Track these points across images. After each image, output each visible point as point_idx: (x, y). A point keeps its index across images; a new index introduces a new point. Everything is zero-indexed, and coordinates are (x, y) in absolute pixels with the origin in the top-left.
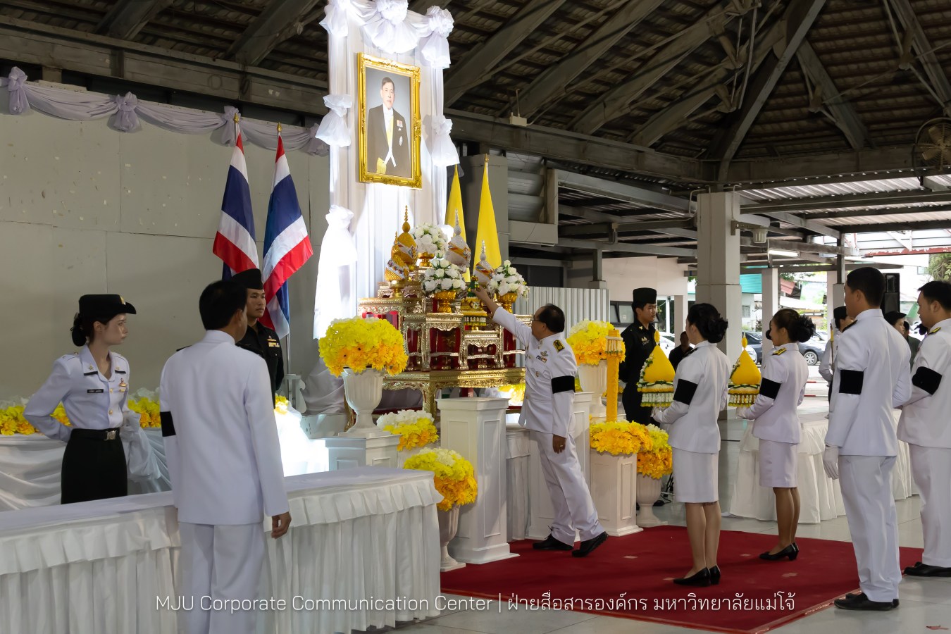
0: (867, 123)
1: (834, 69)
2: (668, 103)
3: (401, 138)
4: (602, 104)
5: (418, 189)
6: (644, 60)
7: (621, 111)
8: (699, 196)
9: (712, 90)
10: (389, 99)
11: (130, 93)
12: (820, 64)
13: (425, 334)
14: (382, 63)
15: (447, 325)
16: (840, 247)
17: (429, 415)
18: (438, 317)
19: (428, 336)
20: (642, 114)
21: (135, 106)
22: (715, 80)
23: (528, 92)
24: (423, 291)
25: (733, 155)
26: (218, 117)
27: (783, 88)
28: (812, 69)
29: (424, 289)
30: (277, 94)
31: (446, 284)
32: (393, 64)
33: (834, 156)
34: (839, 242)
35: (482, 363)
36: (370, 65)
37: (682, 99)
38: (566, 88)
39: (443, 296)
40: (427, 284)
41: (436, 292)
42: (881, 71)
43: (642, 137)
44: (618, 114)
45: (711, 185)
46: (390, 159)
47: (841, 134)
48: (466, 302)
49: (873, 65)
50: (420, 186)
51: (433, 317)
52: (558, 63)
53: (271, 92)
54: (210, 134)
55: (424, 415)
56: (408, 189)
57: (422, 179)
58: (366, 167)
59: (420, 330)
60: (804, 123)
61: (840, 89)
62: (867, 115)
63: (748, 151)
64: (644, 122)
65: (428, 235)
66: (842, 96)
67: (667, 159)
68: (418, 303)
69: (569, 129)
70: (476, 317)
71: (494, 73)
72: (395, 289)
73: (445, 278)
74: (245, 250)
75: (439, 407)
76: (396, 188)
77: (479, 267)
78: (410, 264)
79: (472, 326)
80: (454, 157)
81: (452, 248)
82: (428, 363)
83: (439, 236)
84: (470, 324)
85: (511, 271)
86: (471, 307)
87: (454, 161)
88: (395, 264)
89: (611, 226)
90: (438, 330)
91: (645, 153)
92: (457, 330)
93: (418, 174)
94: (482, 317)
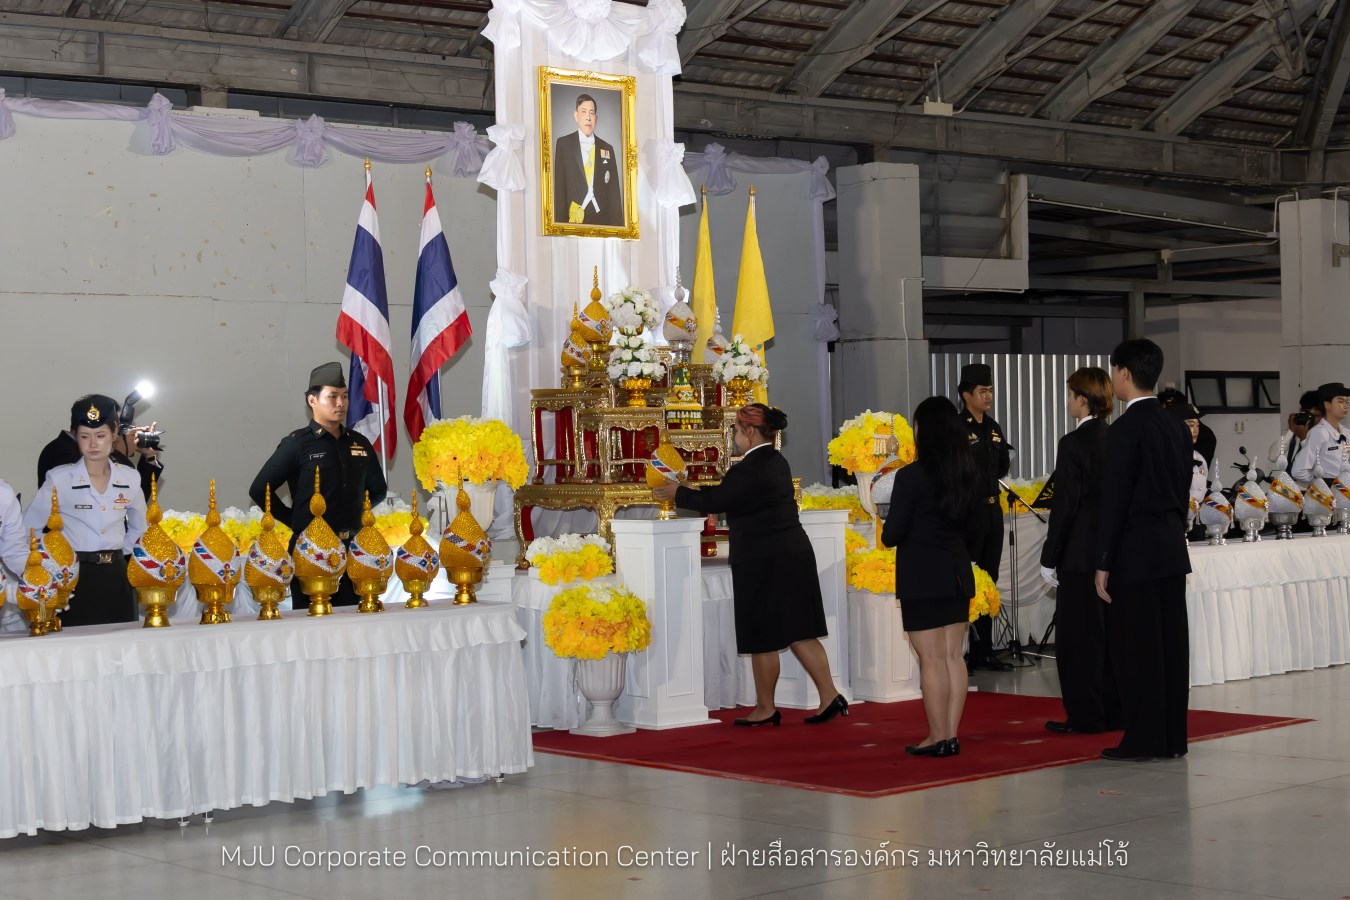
3: (608, 173)
4: (1084, 75)
5: (632, 240)
7: (1113, 84)
8: (1283, 205)
9: (1266, 45)
10: (587, 123)
11: (314, 115)
13: (602, 436)
15: (638, 423)
17: (603, 540)
18: (621, 413)
19: (609, 439)
20: (1165, 83)
21: (320, 133)
23: (953, 63)
25: (1326, 140)
26: (444, 137)
31: (634, 369)
32: (593, 75)
35: (703, 473)
36: (558, 81)
37: (1225, 58)
38: (1008, 56)
39: (632, 385)
43: (1167, 120)
44: (1107, 90)
45: (1299, 187)
46: (591, 202)
48: (673, 391)
50: (635, 236)
51: (613, 412)
52: (996, 18)
55: (598, 541)
56: (617, 241)
58: (552, 216)
59: (597, 431)
64: (1169, 96)
65: (629, 304)
67: (1216, 152)
69: (1036, 116)
70: (685, 411)
71: (881, 40)
72: (574, 377)
73: (632, 361)
74: (373, 332)
75: (612, 530)
76: (600, 240)
77: (710, 343)
78: (599, 343)
79: (681, 424)
80: (687, 195)
81: (671, 319)
82: (607, 474)
83: (645, 305)
84: (678, 421)
85: (742, 348)
86: (679, 398)
87: (689, 198)
88: (572, 345)
89: (1159, 255)
90: (624, 432)
91: (1174, 143)
92: (655, 429)
93: (635, 220)
94: (693, 411)
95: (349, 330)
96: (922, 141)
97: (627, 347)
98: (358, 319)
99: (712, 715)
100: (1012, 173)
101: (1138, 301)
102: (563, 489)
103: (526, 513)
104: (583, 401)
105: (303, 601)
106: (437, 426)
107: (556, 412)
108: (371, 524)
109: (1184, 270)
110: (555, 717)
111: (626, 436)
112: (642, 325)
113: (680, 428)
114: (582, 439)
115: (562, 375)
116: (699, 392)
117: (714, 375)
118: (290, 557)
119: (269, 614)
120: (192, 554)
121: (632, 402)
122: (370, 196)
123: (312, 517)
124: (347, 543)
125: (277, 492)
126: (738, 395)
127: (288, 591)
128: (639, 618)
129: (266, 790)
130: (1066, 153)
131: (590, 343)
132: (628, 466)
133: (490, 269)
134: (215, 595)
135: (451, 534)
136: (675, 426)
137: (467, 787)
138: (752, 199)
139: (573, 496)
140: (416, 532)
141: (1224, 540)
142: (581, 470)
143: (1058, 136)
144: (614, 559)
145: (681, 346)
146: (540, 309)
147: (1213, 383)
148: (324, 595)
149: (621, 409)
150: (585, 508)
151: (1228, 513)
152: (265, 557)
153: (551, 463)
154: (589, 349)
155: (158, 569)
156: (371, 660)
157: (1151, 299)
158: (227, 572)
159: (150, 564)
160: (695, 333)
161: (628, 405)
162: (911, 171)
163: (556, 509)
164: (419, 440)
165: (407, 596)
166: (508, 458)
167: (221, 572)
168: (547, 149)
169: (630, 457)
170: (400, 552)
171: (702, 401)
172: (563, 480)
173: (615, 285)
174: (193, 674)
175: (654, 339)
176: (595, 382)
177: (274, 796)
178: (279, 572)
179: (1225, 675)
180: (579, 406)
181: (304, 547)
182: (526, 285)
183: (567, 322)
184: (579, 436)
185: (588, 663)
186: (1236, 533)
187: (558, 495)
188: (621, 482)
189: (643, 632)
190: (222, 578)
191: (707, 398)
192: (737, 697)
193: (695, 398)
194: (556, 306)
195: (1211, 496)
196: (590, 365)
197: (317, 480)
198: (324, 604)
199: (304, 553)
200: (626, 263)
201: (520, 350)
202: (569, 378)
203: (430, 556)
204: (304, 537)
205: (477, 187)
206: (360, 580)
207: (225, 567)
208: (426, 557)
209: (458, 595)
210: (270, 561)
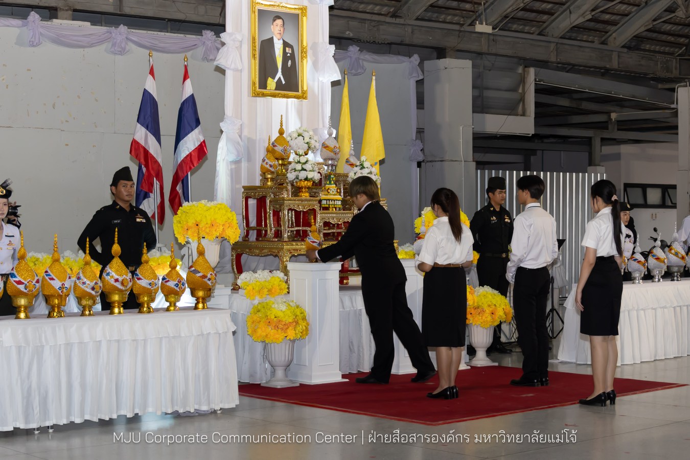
3: (290, 62)
4: (568, 11)
5: (304, 100)
7: (584, 17)
10: (279, 32)
11: (122, 25)
13: (283, 213)
14: (273, 5)
15: (305, 207)
17: (280, 275)
18: (295, 200)
19: (286, 215)
20: (614, 17)
21: (125, 36)
26: (197, 39)
32: (283, 5)
36: (262, 7)
39: (301, 184)
40: (289, 175)
43: (615, 38)
46: (280, 78)
48: (325, 188)
50: (305, 98)
51: (290, 200)
56: (295, 100)
58: (257, 85)
64: (616, 25)
65: (301, 138)
67: (643, 58)
68: (284, 190)
69: (540, 34)
70: (332, 200)
72: (267, 179)
73: (301, 170)
74: (152, 151)
75: (288, 268)
76: (285, 100)
77: (347, 161)
78: (283, 159)
79: (329, 207)
80: (335, 75)
81: (325, 146)
82: (286, 236)
83: (310, 138)
84: (328, 206)
85: (365, 165)
86: (329, 193)
87: (337, 77)
88: (267, 161)
89: (610, 116)
90: (295, 211)
91: (619, 52)
92: (314, 210)
93: (305, 89)
94: (337, 200)
95: (137, 150)
96: (474, 47)
97: (299, 162)
98: (142, 143)
99: (344, 376)
100: (526, 67)
101: (597, 142)
102: (260, 244)
103: (238, 257)
104: (273, 193)
105: (107, 306)
106: (187, 206)
107: (257, 199)
108: (147, 262)
109: (624, 125)
110: (251, 376)
111: (297, 214)
112: (308, 150)
113: (329, 210)
114: (272, 215)
115: (261, 178)
116: (340, 189)
118: (99, 280)
119: (87, 313)
120: (43, 277)
121: (300, 194)
122: (152, 72)
123: (113, 257)
124: (133, 273)
125: (94, 243)
127: (98, 299)
128: (303, 320)
129: (82, 414)
130: (557, 56)
131: (277, 159)
132: (298, 231)
133: (221, 116)
134: (56, 301)
135: (193, 269)
136: (326, 209)
137: (199, 415)
138: (374, 78)
139: (266, 248)
140: (173, 267)
141: (641, 281)
142: (271, 234)
143: (553, 46)
144: (289, 285)
145: (330, 162)
146: (249, 140)
147: (639, 190)
148: (119, 303)
149: (295, 198)
150: (273, 256)
151: (644, 265)
152: (85, 280)
153: (253, 229)
154: (276, 163)
156: (145, 341)
157: (605, 141)
158: (63, 288)
159: (20, 283)
160: (339, 155)
161: (298, 196)
162: (468, 64)
163: (255, 255)
164: (176, 214)
165: (168, 304)
166: (228, 225)
167: (60, 288)
168: (255, 47)
169: (300, 226)
170: (164, 279)
171: (342, 194)
172: (260, 239)
173: (293, 126)
174: (43, 346)
175: (314, 158)
176: (280, 182)
177: (87, 417)
178: (93, 289)
179: (641, 359)
180: (270, 196)
181: (108, 274)
182: (241, 125)
183: (265, 147)
184: (270, 213)
185: (272, 345)
186: (648, 277)
187: (257, 248)
188: (293, 241)
189: (304, 328)
190: (60, 291)
191: (344, 193)
192: (358, 366)
193: (338, 192)
194: (258, 138)
195: (634, 256)
196: (277, 173)
197: (116, 236)
198: (119, 308)
199: (108, 278)
200: (300, 113)
201: (237, 162)
202: (265, 179)
203: (181, 281)
204: (108, 269)
205: (214, 68)
206: (140, 294)
207: (62, 285)
208: (178, 282)
209: (197, 304)
210: (88, 282)
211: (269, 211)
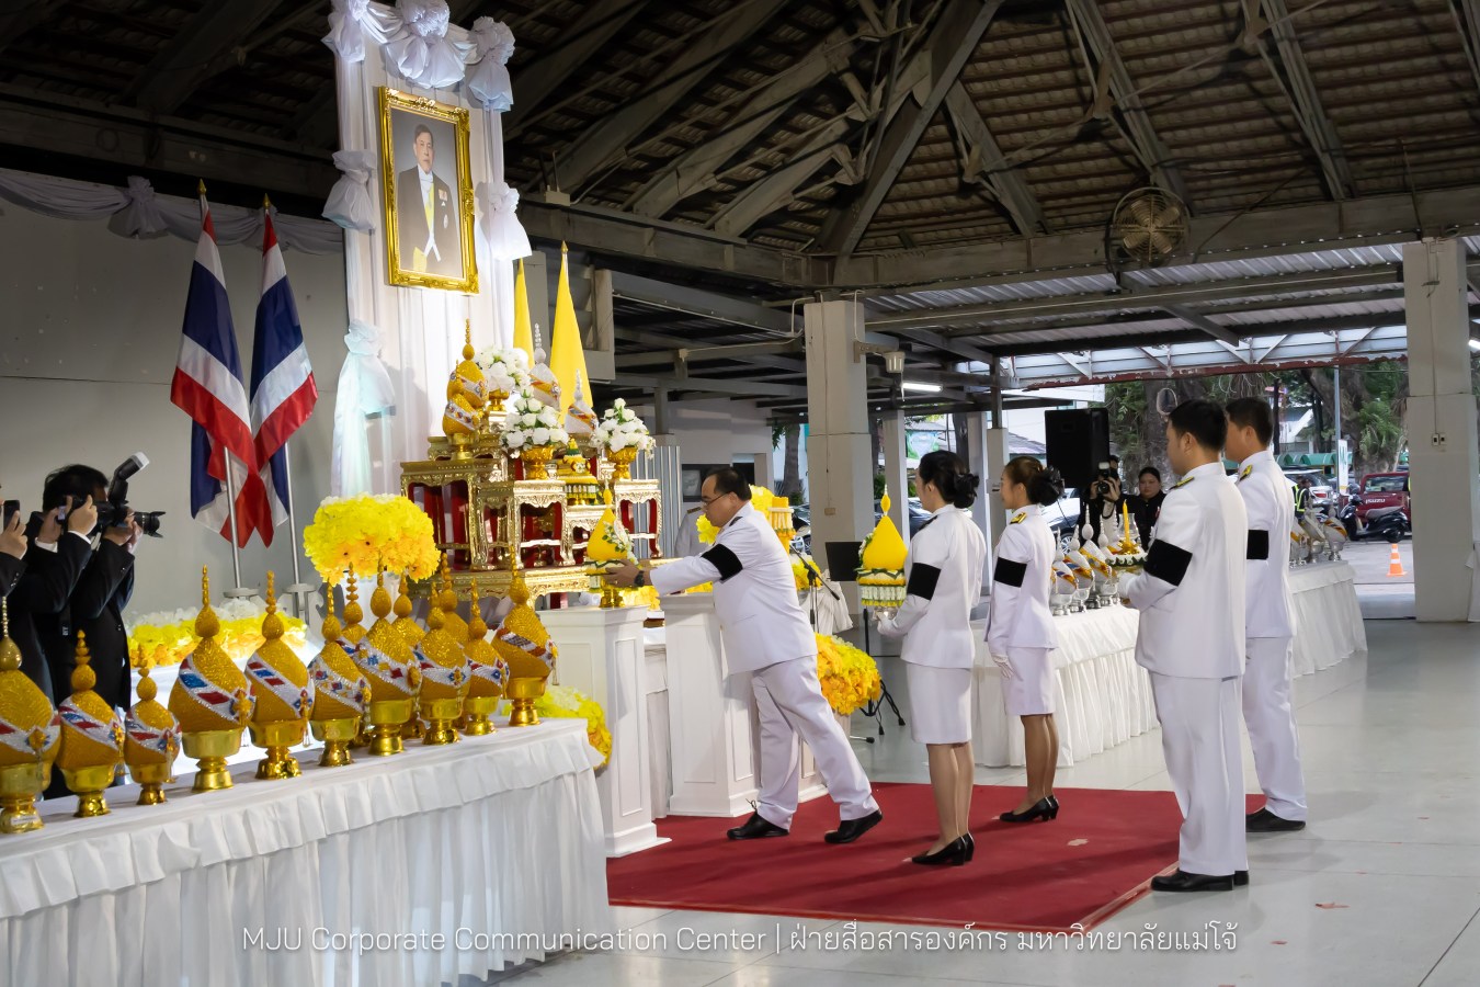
0: (1042, 199)
1: (995, 121)
2: (762, 172)
3: (446, 217)
4: (674, 173)
5: (473, 294)
6: (732, 110)
7: (703, 184)
8: (806, 308)
9: (827, 152)
10: (426, 157)
12: (976, 115)
13: (512, 513)
14: (414, 103)
15: (544, 499)
16: (994, 377)
18: (530, 486)
19: (517, 517)
20: (729, 187)
22: (831, 138)
23: (570, 155)
24: (504, 449)
25: (854, 246)
26: (119, 193)
27: (923, 151)
28: (966, 121)
29: (506, 444)
30: (203, 157)
31: (540, 436)
32: (432, 103)
33: (996, 246)
34: (993, 369)
36: (397, 105)
37: (785, 166)
38: (628, 148)
39: (534, 454)
40: (509, 437)
41: (525, 449)
42: (1064, 124)
43: (728, 222)
44: (698, 188)
45: (824, 289)
46: (432, 250)
47: (1003, 212)
48: (565, 463)
49: (1051, 114)
50: (476, 290)
51: (523, 486)
52: (615, 111)
53: (193, 154)
54: (107, 220)
56: (460, 293)
57: (479, 278)
58: (399, 262)
59: (505, 508)
60: (952, 200)
61: (1004, 150)
62: (1042, 188)
63: (873, 240)
64: (727, 202)
65: (499, 364)
66: (1009, 160)
67: (761, 255)
68: (495, 467)
69: (626, 210)
70: (582, 485)
71: (524, 125)
76: (441, 291)
79: (575, 499)
80: (522, 246)
81: (535, 383)
84: (574, 496)
86: (574, 470)
87: (525, 250)
88: (456, 410)
89: (677, 354)
91: (736, 245)
92: (560, 506)
93: (472, 273)
94: (591, 484)
95: (188, 390)
97: (527, 411)
100: (597, 269)
102: (458, 578)
109: (698, 369)
113: (575, 504)
114: (481, 519)
117: (595, 443)
119: (336, 756)
122: (208, 226)
126: (621, 466)
130: (654, 249)
133: (345, 322)
143: (649, 232)
152: (338, 679)
155: (229, 703)
158: (305, 703)
159: (215, 698)
167: (297, 703)
178: (359, 698)
180: (473, 480)
181: (374, 660)
184: (477, 515)
190: (297, 711)
198: (393, 737)
199: (374, 669)
207: (302, 695)
208: (498, 666)
209: (517, 710)
210: (345, 682)
211: (476, 510)
